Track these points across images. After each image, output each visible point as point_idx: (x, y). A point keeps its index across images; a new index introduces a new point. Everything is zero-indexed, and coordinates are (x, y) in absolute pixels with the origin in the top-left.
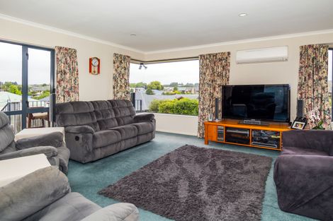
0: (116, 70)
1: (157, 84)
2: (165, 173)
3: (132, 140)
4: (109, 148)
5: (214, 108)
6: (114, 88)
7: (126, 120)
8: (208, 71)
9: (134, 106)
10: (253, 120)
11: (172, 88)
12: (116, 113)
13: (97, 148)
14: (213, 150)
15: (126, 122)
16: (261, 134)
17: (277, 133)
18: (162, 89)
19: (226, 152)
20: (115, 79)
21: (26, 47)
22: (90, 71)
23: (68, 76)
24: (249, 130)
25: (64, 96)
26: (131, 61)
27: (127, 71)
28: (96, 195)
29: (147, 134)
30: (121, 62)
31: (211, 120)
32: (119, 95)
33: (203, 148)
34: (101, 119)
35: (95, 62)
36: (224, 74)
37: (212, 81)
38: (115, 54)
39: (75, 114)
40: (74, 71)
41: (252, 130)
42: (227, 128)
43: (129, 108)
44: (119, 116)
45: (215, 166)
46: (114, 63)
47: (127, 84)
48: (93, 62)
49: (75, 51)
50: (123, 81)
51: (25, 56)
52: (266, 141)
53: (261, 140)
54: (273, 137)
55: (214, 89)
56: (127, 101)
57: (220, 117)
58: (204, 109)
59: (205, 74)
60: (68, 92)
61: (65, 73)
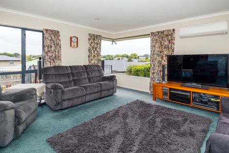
0: (90, 45)
1: (135, 55)
2: (108, 125)
3: (96, 95)
4: (75, 100)
5: (162, 73)
6: (89, 57)
7: (95, 79)
8: (157, 44)
9: (103, 69)
10: (194, 84)
11: (145, 58)
12: (88, 74)
13: (65, 100)
14: (157, 107)
15: (95, 81)
16: (201, 96)
17: (216, 97)
18: (139, 58)
19: (169, 109)
20: (89, 50)
21: (24, 30)
22: (71, 46)
23: (53, 48)
24: (190, 92)
25: (50, 62)
26: (102, 39)
27: (98, 46)
28: (45, 142)
29: (108, 90)
30: (94, 39)
31: (158, 82)
32: (93, 62)
33: (149, 104)
34: (76, 78)
35: (74, 40)
36: (170, 46)
37: (160, 52)
38: (90, 34)
39: (55, 75)
40: (58, 45)
41: (193, 92)
42: (170, 89)
43: (99, 71)
44: (90, 76)
45: (154, 122)
46: (89, 40)
47: (99, 54)
48: (73, 39)
49: (58, 32)
50: (96, 52)
51: (24, 35)
52: (206, 103)
53: (202, 102)
54: (212, 99)
55: (162, 58)
56: (98, 66)
57: (166, 80)
58: (154, 73)
59: (155, 46)
60: (53, 60)
61: (51, 47)
